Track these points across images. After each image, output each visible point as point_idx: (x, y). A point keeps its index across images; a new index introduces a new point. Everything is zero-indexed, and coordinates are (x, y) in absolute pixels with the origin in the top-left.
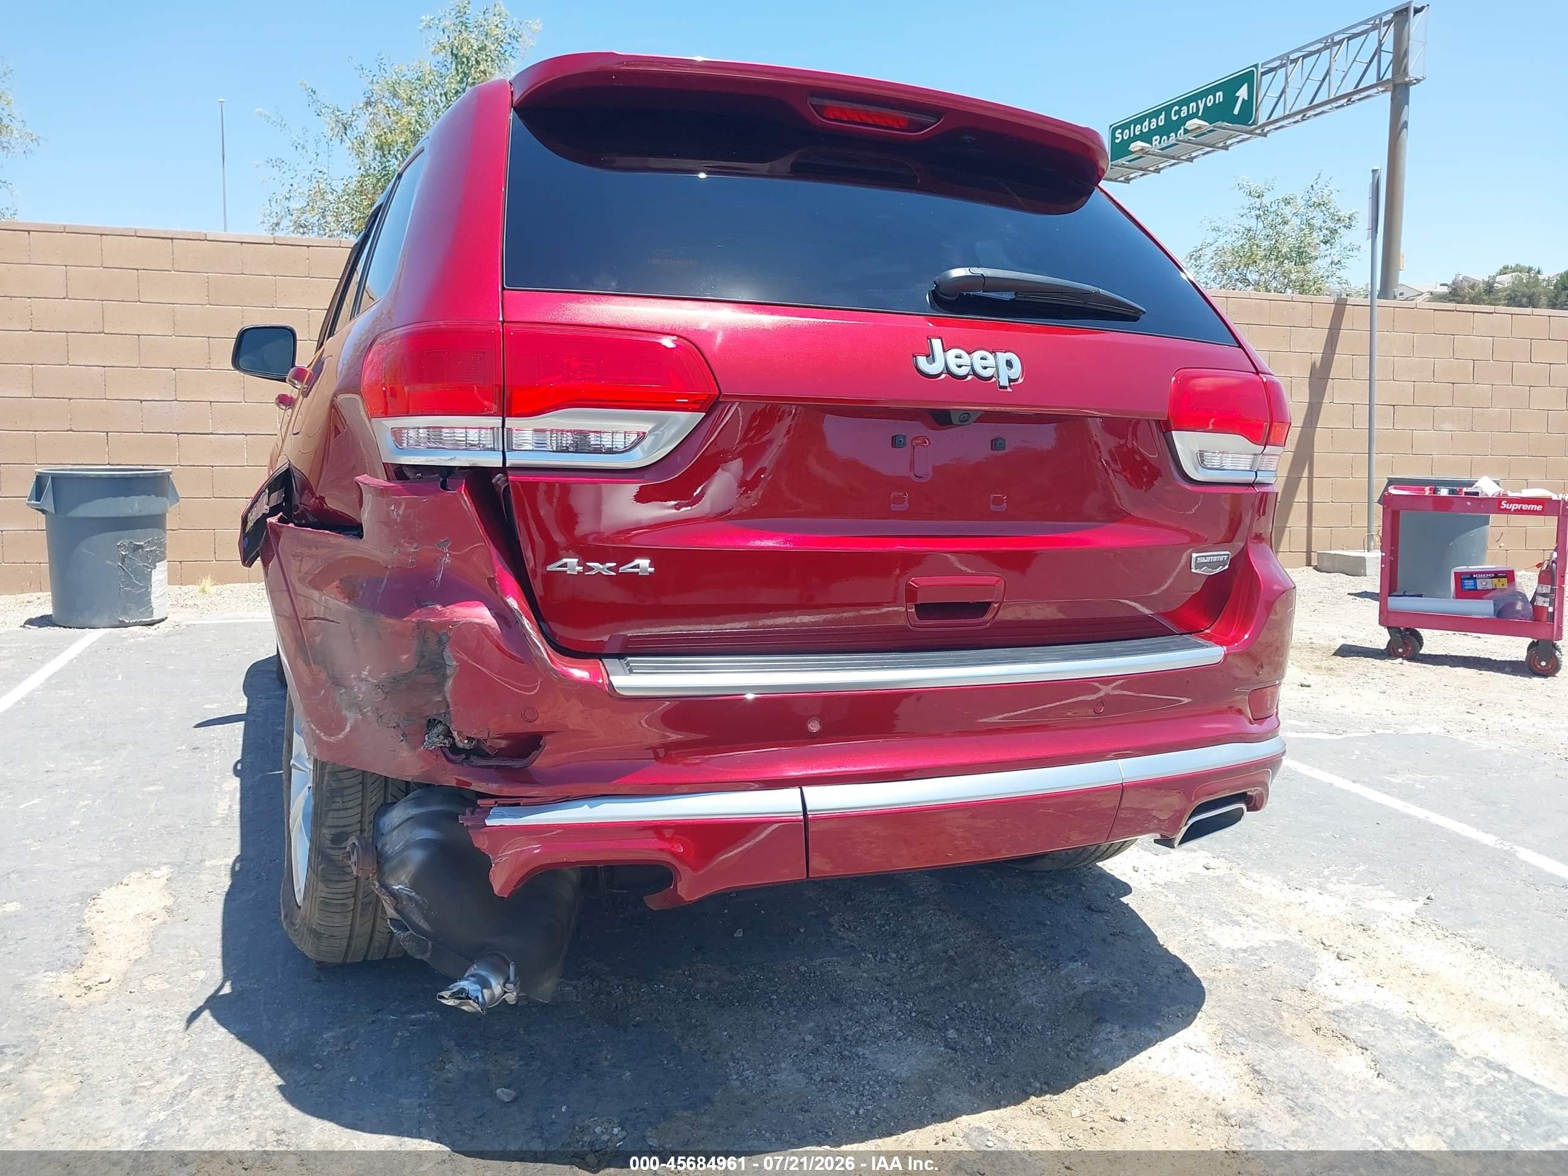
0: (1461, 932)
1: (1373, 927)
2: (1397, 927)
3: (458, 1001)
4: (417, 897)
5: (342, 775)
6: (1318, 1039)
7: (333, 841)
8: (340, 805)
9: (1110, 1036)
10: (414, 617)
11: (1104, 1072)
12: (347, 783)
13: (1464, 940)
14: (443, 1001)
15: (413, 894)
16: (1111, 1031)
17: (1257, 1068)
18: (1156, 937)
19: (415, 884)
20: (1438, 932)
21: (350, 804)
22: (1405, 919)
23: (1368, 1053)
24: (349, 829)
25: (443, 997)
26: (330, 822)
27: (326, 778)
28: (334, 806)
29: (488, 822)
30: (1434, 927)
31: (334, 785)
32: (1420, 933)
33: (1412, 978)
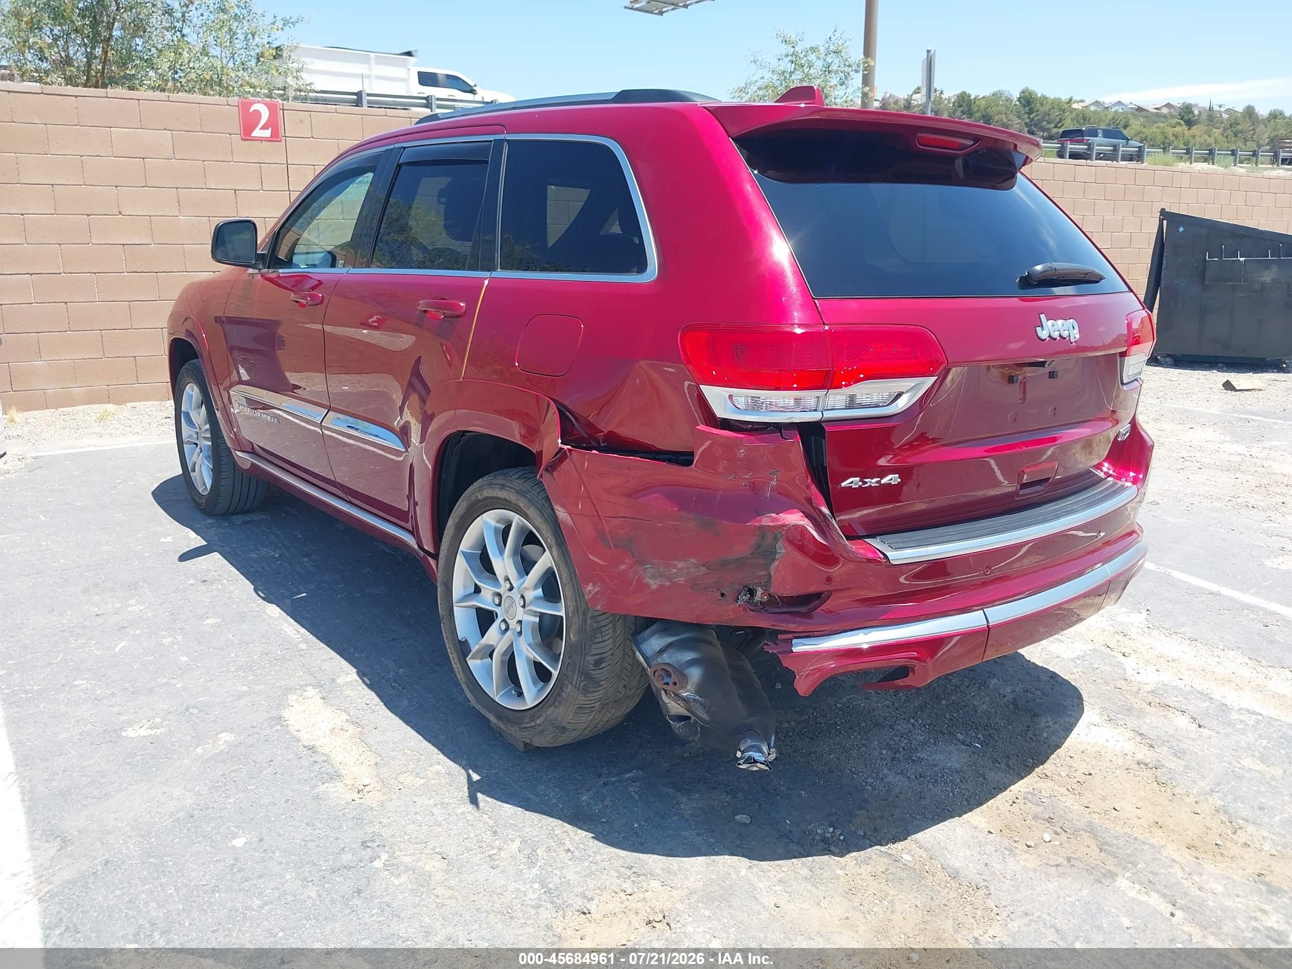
0: (1179, 631)
1: (1129, 633)
2: (1140, 631)
3: (749, 765)
4: (700, 699)
5: (600, 618)
6: (1152, 708)
7: (595, 665)
8: (600, 640)
9: (1047, 724)
10: (756, 522)
11: (1058, 747)
12: (604, 623)
13: (1183, 636)
14: (740, 767)
15: (697, 697)
16: (1045, 721)
17: (1140, 732)
18: (1023, 656)
19: (699, 690)
20: (1165, 632)
21: (607, 638)
22: (1143, 626)
23: (1187, 714)
24: (605, 655)
25: (739, 764)
26: (594, 652)
27: (589, 621)
28: (597, 640)
29: (795, 649)
30: (1161, 629)
31: (595, 626)
32: (1155, 633)
33: (1168, 663)
